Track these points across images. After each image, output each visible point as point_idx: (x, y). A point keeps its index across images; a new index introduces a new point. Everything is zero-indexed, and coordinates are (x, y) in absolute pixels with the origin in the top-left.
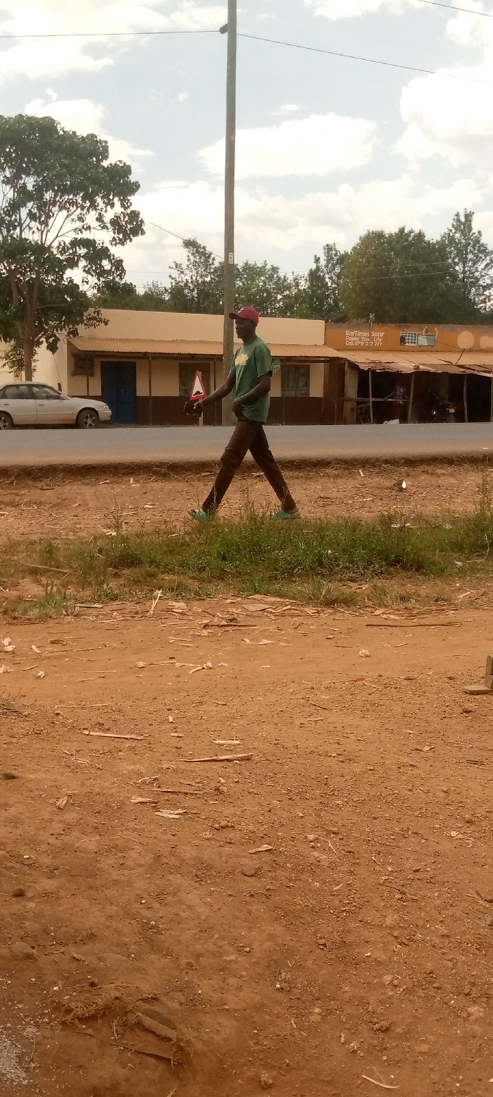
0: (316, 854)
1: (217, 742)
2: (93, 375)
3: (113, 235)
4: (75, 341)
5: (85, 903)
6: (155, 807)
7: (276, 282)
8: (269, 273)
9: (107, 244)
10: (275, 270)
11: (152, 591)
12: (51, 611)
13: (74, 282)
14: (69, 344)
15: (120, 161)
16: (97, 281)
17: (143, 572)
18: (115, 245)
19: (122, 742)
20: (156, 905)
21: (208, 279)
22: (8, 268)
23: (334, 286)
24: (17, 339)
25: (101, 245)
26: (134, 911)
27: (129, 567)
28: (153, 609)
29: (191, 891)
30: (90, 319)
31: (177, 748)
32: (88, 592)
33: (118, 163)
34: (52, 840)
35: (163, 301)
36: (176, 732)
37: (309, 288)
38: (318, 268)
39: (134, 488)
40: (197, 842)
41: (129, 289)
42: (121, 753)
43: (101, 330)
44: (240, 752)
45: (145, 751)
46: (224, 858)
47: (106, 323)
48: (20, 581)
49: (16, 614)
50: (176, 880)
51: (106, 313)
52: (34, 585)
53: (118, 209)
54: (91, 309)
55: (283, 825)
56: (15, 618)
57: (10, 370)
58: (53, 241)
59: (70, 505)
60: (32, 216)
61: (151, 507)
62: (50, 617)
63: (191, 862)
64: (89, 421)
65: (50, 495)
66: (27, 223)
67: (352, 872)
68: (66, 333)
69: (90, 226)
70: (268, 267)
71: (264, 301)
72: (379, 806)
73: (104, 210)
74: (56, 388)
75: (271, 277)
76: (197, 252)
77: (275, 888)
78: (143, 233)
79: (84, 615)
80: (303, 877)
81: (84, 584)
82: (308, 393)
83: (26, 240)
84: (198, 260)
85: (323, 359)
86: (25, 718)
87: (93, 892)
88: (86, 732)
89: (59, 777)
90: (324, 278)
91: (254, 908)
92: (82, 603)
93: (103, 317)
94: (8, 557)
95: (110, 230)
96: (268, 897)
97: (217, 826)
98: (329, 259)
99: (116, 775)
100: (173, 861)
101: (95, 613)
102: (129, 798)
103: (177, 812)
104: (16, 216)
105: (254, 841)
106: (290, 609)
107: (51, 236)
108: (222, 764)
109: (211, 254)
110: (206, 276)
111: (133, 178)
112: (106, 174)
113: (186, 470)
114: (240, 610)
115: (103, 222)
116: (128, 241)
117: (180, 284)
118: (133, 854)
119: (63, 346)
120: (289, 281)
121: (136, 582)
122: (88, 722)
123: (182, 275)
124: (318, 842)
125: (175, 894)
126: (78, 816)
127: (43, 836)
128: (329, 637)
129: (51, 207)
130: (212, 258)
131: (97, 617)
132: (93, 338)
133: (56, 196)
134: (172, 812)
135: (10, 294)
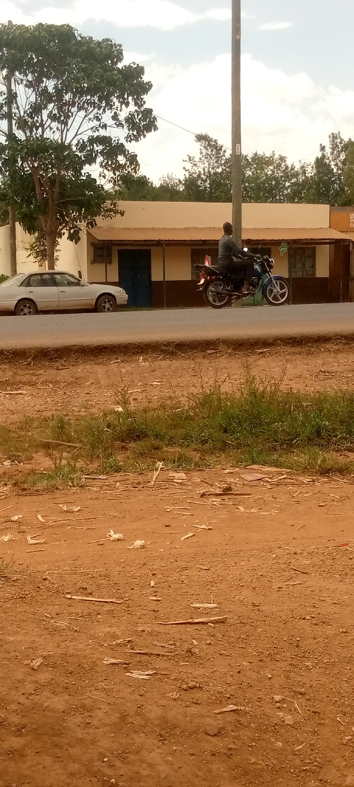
0: (281, 714)
1: (194, 606)
2: (110, 263)
3: (128, 132)
4: (93, 231)
5: (48, 760)
6: (125, 668)
7: (284, 171)
8: (277, 162)
9: (122, 141)
10: (282, 159)
11: (154, 463)
12: (58, 482)
13: (92, 177)
14: (89, 234)
15: (134, 63)
16: (113, 175)
17: (148, 445)
18: (130, 141)
19: (102, 606)
20: (118, 764)
21: (219, 170)
22: (31, 165)
23: (339, 172)
24: (41, 230)
25: (116, 142)
26: (95, 769)
27: (135, 441)
28: (154, 480)
29: (153, 750)
30: (107, 211)
31: (154, 611)
32: (94, 466)
33: (132, 65)
34: (22, 700)
35: (178, 192)
36: (155, 596)
37: (315, 175)
38: (323, 156)
39: (144, 366)
40: (163, 702)
41: (143, 182)
42: (99, 616)
43: (117, 222)
44: (215, 615)
45: (123, 614)
46: (188, 718)
47: (122, 214)
48: (34, 455)
49: (26, 486)
50: (139, 739)
51: (122, 205)
52: (47, 459)
53: (132, 108)
54: (108, 201)
55: (251, 686)
56: (24, 490)
57: (35, 261)
58: (72, 140)
59: (83, 383)
60: (52, 117)
61: (159, 384)
62: (57, 488)
63: (156, 722)
64: (107, 305)
65: (65, 375)
66: (48, 123)
67: (316, 732)
68: (85, 224)
69: (106, 124)
70: (276, 156)
71: (272, 189)
72: (349, 668)
73: (119, 109)
74: (77, 276)
75: (279, 165)
76: (209, 145)
77: (236, 747)
78: (156, 128)
79: (87, 486)
80: (266, 736)
81: (92, 457)
82: (314, 274)
83: (47, 139)
84: (209, 153)
85: (328, 241)
86: (13, 583)
87: (56, 750)
88: (69, 596)
89: (37, 639)
90: (329, 165)
91: (215, 767)
92: (88, 475)
93: (119, 209)
94: (23, 433)
95: (125, 127)
96: (230, 756)
97: (184, 686)
98: (334, 147)
99: (92, 637)
100: (138, 721)
101: (99, 483)
102: (102, 659)
103: (147, 673)
104: (38, 117)
105: (221, 702)
106: (285, 478)
107: (71, 135)
108: (196, 627)
109: (222, 146)
110: (218, 168)
111: (145, 78)
112: (120, 76)
113: (192, 348)
114: (237, 479)
115: (118, 120)
116: (142, 137)
117: (194, 175)
118: (100, 714)
119: (83, 235)
120: (296, 169)
121: (141, 454)
122: (73, 587)
123: (195, 168)
124: (285, 703)
125: (137, 753)
126: (51, 677)
127: (15, 696)
128: (321, 504)
129: (70, 107)
130: (223, 150)
131: (101, 487)
132: (111, 229)
133: (75, 97)
134: (142, 673)
135: (34, 189)
